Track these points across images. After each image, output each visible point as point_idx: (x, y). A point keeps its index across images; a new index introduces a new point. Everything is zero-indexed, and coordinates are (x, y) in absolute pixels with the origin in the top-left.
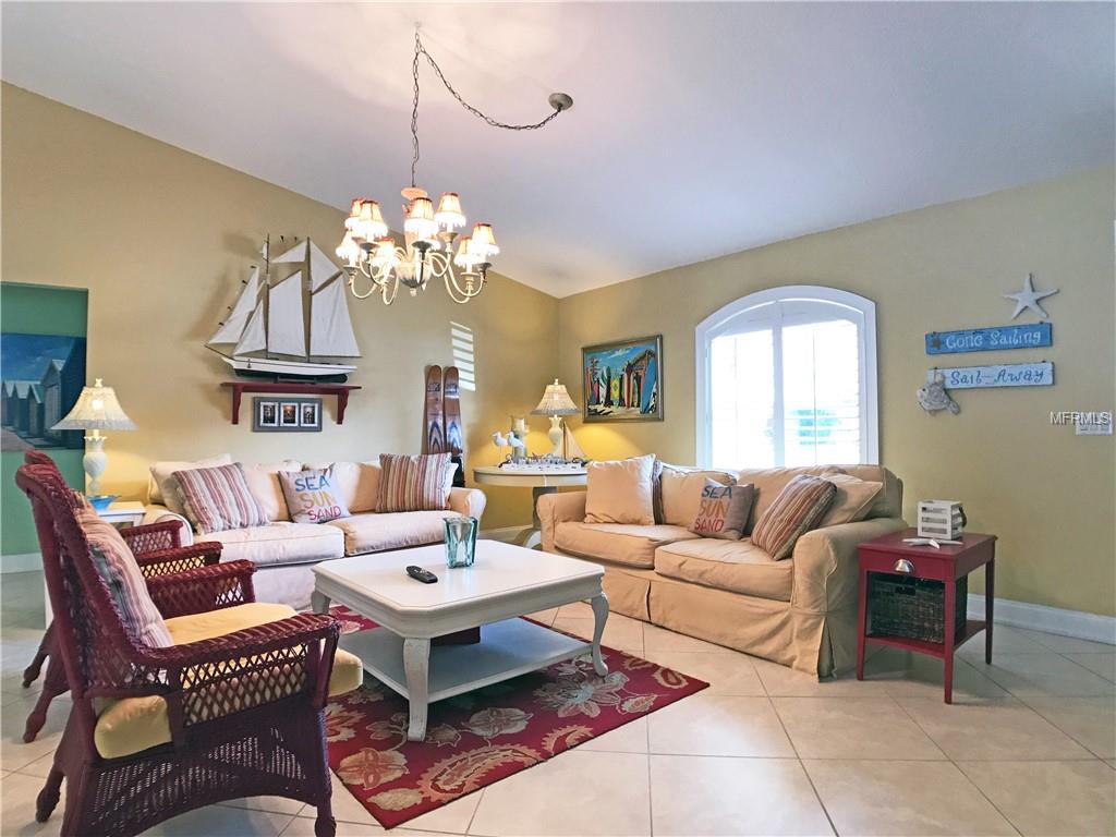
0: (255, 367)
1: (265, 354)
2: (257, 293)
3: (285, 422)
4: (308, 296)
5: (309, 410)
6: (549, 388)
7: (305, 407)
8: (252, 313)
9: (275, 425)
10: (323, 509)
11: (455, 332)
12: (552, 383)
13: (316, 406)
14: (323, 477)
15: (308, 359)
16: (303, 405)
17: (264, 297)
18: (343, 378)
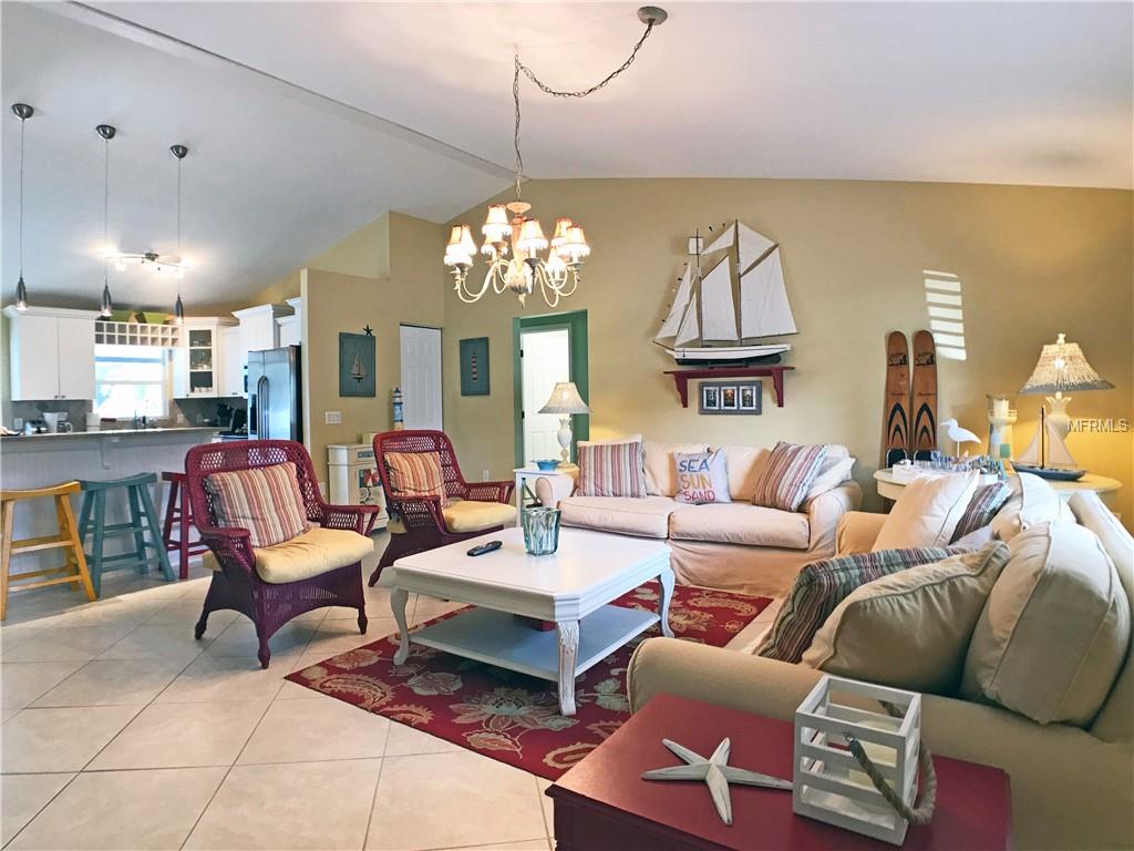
0: (689, 356)
1: (700, 343)
2: (689, 288)
3: (725, 405)
4: (736, 280)
5: (748, 393)
6: (1048, 350)
7: (743, 390)
8: (687, 306)
9: (717, 408)
10: (697, 491)
11: (929, 283)
12: (1053, 341)
13: (754, 388)
14: (705, 461)
15: (743, 342)
16: (741, 388)
17: (697, 289)
18: (776, 357)
